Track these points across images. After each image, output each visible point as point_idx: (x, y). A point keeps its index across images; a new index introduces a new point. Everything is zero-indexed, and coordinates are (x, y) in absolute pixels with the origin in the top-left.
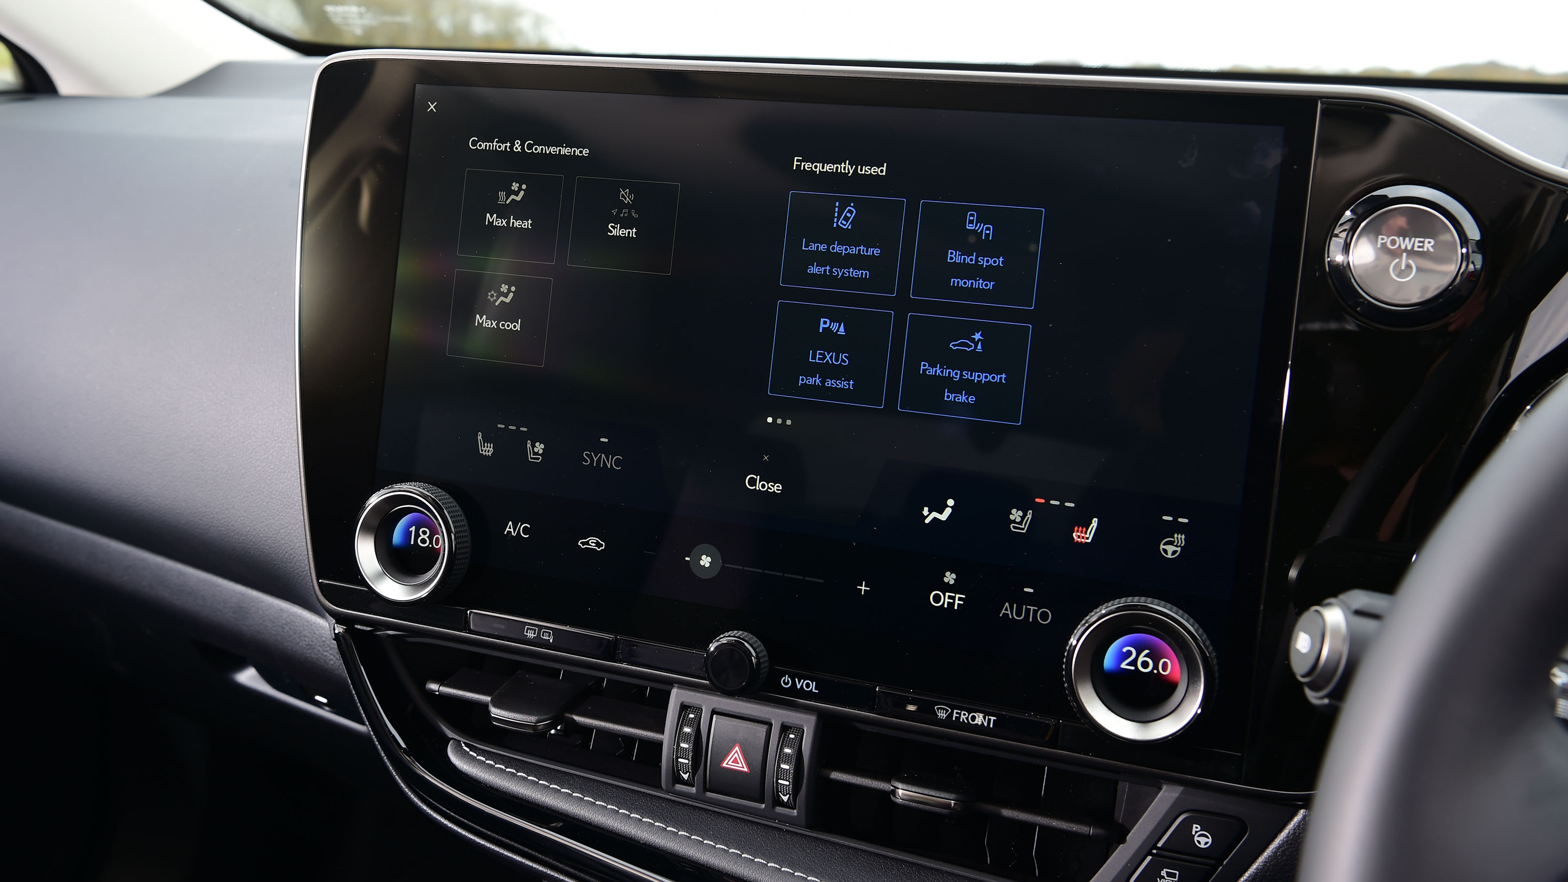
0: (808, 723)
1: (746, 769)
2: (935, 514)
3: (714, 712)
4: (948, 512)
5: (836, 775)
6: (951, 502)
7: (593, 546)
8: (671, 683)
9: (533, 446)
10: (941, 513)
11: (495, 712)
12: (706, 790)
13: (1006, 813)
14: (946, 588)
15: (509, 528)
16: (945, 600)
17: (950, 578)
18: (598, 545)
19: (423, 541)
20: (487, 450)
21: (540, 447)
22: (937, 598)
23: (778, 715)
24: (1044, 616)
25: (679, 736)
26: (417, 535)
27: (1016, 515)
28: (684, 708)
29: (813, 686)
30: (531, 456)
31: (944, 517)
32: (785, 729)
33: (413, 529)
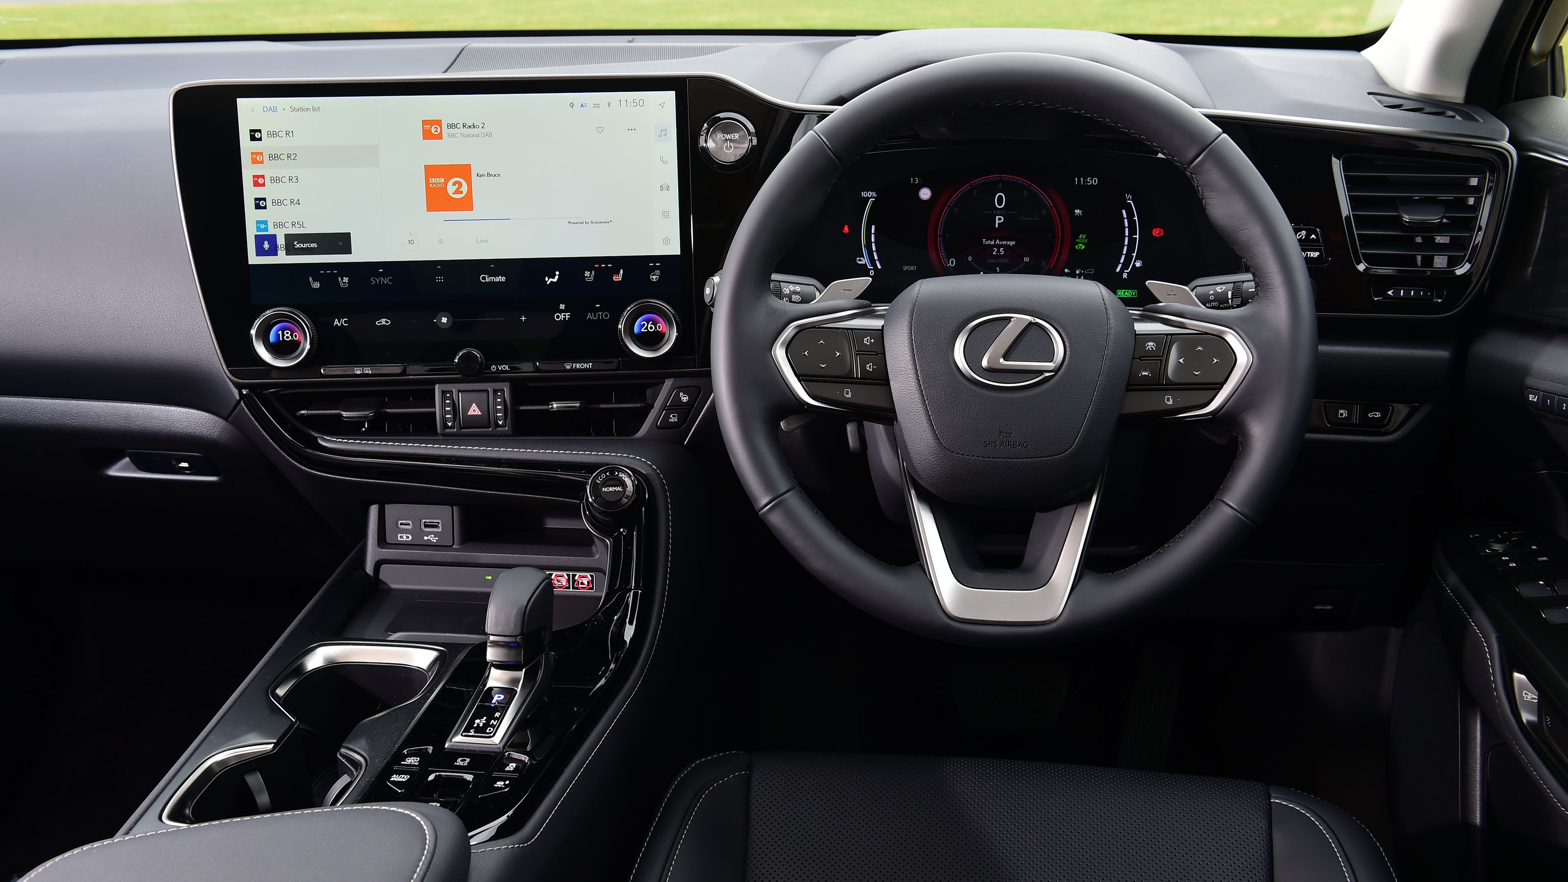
0: (506, 388)
1: (480, 413)
2: (551, 280)
3: (459, 391)
4: (557, 277)
5: (522, 408)
6: (557, 273)
7: (384, 323)
8: (434, 382)
9: (342, 279)
10: (554, 278)
11: (345, 414)
12: (461, 428)
13: (602, 406)
14: (561, 311)
15: (336, 322)
16: (562, 317)
17: (562, 307)
18: (387, 322)
19: (288, 337)
20: (316, 285)
21: (346, 280)
22: (558, 317)
23: (490, 387)
24: (606, 316)
25: (444, 405)
26: (283, 335)
27: (587, 274)
28: (444, 393)
29: (507, 367)
30: (342, 285)
31: (555, 280)
32: (495, 391)
33: (280, 332)
